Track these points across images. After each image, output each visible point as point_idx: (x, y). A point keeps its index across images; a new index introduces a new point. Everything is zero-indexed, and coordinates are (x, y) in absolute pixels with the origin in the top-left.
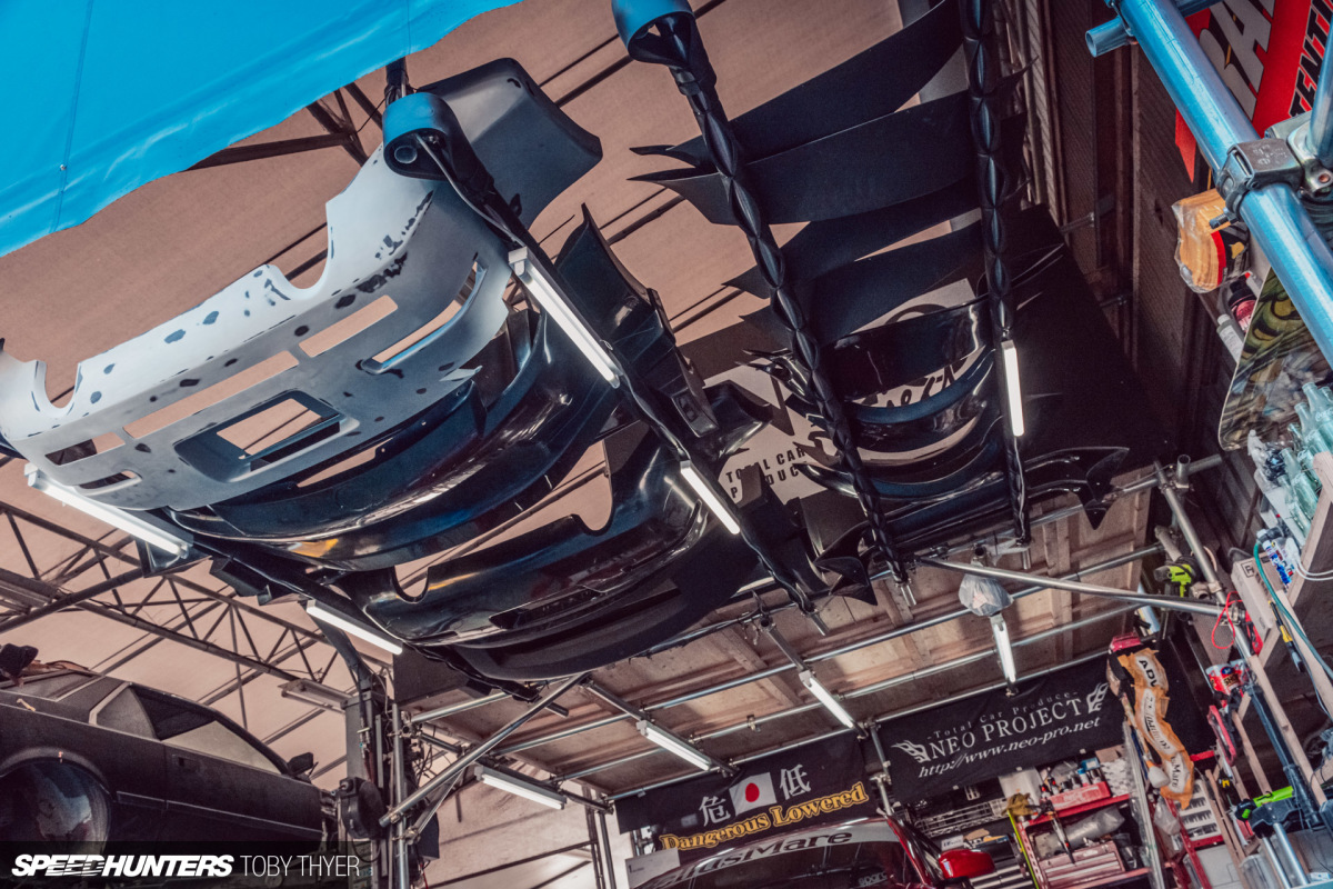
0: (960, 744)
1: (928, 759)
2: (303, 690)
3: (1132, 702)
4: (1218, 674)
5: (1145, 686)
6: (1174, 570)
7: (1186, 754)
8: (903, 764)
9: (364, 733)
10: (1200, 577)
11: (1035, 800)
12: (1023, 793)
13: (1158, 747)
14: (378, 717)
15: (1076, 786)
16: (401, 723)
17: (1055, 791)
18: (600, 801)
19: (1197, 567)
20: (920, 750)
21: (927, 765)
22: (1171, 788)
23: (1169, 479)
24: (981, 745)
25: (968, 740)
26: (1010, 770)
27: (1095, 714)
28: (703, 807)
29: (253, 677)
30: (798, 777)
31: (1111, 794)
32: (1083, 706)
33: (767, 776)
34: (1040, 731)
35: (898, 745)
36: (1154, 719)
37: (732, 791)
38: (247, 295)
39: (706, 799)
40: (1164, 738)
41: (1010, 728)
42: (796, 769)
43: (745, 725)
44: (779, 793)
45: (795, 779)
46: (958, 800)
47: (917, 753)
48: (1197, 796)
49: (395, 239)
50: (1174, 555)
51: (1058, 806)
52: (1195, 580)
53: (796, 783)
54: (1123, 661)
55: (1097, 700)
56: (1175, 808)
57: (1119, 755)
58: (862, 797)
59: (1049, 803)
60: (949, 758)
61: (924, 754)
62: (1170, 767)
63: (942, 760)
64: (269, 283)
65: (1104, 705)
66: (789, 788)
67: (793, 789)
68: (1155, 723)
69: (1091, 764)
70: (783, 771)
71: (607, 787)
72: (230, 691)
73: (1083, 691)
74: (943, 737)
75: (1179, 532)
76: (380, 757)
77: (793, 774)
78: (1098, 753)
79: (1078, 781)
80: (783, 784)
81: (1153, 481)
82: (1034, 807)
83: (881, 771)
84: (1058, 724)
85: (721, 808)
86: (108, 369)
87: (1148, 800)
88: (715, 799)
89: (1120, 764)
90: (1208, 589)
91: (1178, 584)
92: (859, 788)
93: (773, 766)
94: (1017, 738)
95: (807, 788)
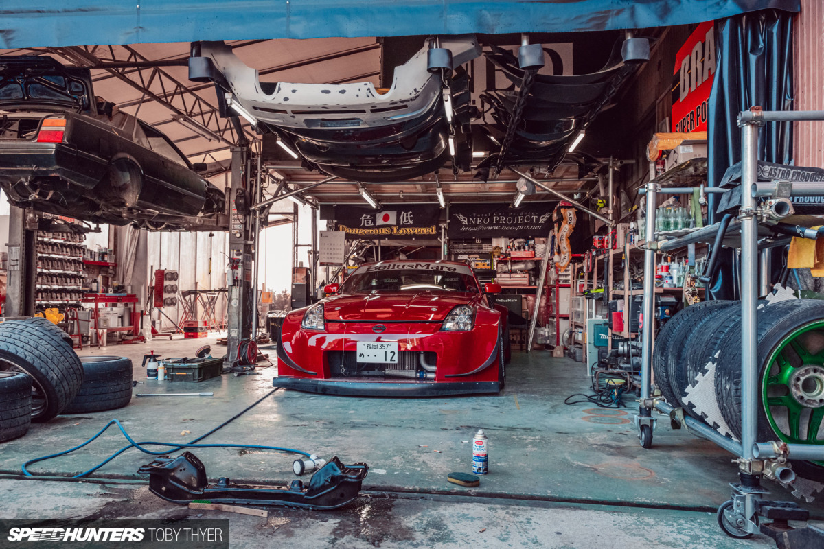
0: (482, 221)
1: (467, 224)
2: (185, 120)
3: (559, 227)
4: (597, 239)
5: (567, 223)
6: (600, 201)
7: (571, 254)
8: (455, 223)
9: (242, 166)
10: (607, 205)
11: (503, 251)
12: (500, 246)
13: (561, 248)
14: (249, 160)
15: (522, 250)
16: (261, 168)
17: (514, 250)
18: (314, 203)
19: (608, 202)
20: (465, 219)
21: (466, 226)
22: (560, 264)
23: (613, 164)
24: (491, 224)
25: (486, 221)
26: (498, 236)
27: (541, 224)
28: (362, 218)
29: (148, 100)
30: (409, 217)
31: (535, 256)
32: (538, 220)
33: (395, 213)
34: (517, 225)
35: (456, 215)
36: (565, 237)
37: (377, 215)
38: (359, 90)
39: (365, 215)
40: (565, 246)
41: (505, 221)
42: (409, 213)
43: (398, 194)
44: (398, 221)
45: (406, 217)
46: (470, 241)
47: (463, 220)
48: (568, 269)
49: (418, 90)
50: (602, 194)
51: (512, 256)
52: (605, 206)
53: (407, 219)
54: (562, 211)
55: (544, 219)
56: (557, 270)
57: (544, 242)
58: (434, 232)
59: (510, 254)
60: (476, 226)
61: (466, 221)
62: (563, 256)
63: (473, 226)
64: (369, 89)
65: (546, 222)
66: (403, 220)
67: (405, 221)
68: (564, 238)
69: (531, 242)
70: (403, 213)
71: (321, 199)
72: (134, 104)
73: (540, 214)
74: (476, 217)
75: (607, 179)
76: (249, 179)
77: (407, 215)
78: (536, 239)
79: (524, 248)
80: (401, 218)
81: (607, 163)
82: (502, 253)
83: (445, 222)
84: (526, 224)
85: (370, 221)
86: (294, 91)
87: (548, 263)
88: (369, 216)
89: (543, 246)
90: (607, 212)
91: (598, 206)
92: (434, 228)
93: (399, 209)
94: (506, 225)
95: (411, 222)
